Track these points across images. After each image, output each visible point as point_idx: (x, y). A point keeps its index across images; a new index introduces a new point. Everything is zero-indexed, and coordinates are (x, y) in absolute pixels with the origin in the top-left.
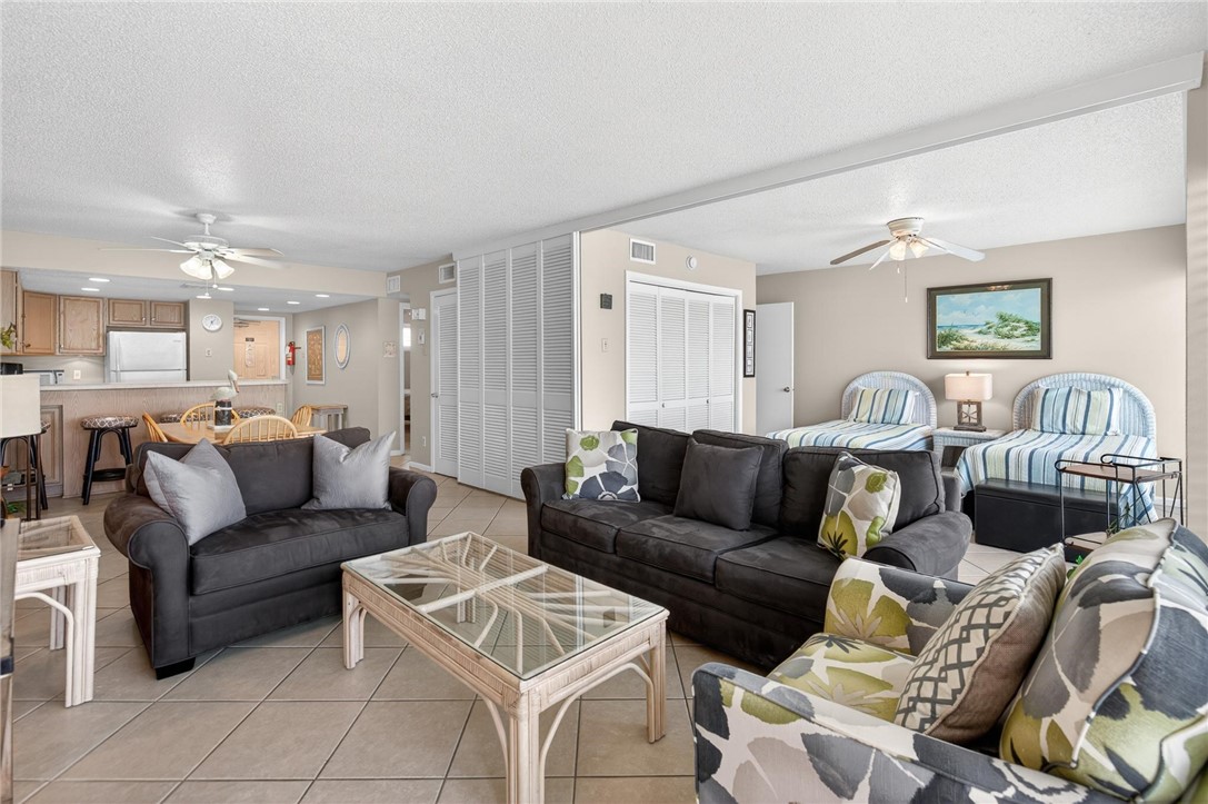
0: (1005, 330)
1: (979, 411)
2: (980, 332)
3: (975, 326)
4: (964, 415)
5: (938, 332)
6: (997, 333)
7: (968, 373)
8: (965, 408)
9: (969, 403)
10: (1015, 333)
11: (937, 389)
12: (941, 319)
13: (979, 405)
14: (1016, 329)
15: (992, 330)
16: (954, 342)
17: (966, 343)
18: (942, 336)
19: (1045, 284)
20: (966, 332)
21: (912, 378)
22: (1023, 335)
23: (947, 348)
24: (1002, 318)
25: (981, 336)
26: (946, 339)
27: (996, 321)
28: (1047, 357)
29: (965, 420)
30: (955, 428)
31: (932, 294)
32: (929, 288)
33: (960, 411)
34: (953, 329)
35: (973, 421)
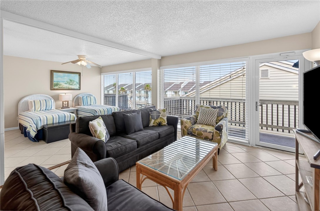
0: (71, 83)
1: (68, 104)
3: (64, 82)
4: (64, 105)
5: (54, 82)
6: (69, 84)
8: (64, 103)
9: (66, 101)
10: (73, 84)
11: (56, 98)
12: (55, 79)
13: (68, 102)
14: (73, 83)
15: (68, 83)
16: (59, 86)
17: (62, 86)
18: (55, 84)
19: (79, 74)
20: (61, 83)
21: (47, 96)
23: (56, 87)
24: (71, 80)
25: (66, 84)
26: (57, 85)
27: (69, 81)
28: (80, 89)
29: (64, 106)
30: (62, 108)
31: (52, 72)
32: (51, 70)
33: (63, 103)
34: (58, 82)
35: (66, 106)
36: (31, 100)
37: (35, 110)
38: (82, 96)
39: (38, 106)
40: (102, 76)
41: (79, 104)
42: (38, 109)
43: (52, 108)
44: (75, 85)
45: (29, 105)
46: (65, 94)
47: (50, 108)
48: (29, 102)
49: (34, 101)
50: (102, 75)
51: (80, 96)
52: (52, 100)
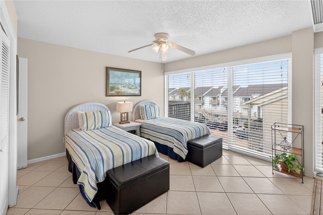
0: (130, 86)
1: (127, 117)
2: (123, 87)
3: (122, 84)
4: (123, 118)
5: (110, 85)
6: (128, 87)
7: (125, 102)
8: (123, 115)
9: (124, 113)
10: (133, 87)
11: (113, 108)
12: (111, 81)
13: (127, 113)
15: (127, 86)
16: (116, 90)
17: (119, 90)
18: (111, 87)
19: (140, 72)
20: (120, 86)
21: (102, 105)
22: (134, 88)
23: (113, 92)
26: (113, 89)
28: (140, 95)
29: (123, 120)
30: (120, 123)
31: (107, 69)
32: (106, 67)
33: (121, 116)
34: (115, 85)
35: (126, 119)
36: (82, 112)
37: (87, 128)
38: (144, 106)
39: (91, 122)
40: (165, 76)
41: (141, 116)
42: (91, 127)
43: (109, 124)
44: (135, 90)
45: (80, 120)
46: (123, 103)
47: (107, 125)
48: (78, 115)
49: (86, 113)
50: (166, 74)
51: (142, 105)
52: (109, 111)
